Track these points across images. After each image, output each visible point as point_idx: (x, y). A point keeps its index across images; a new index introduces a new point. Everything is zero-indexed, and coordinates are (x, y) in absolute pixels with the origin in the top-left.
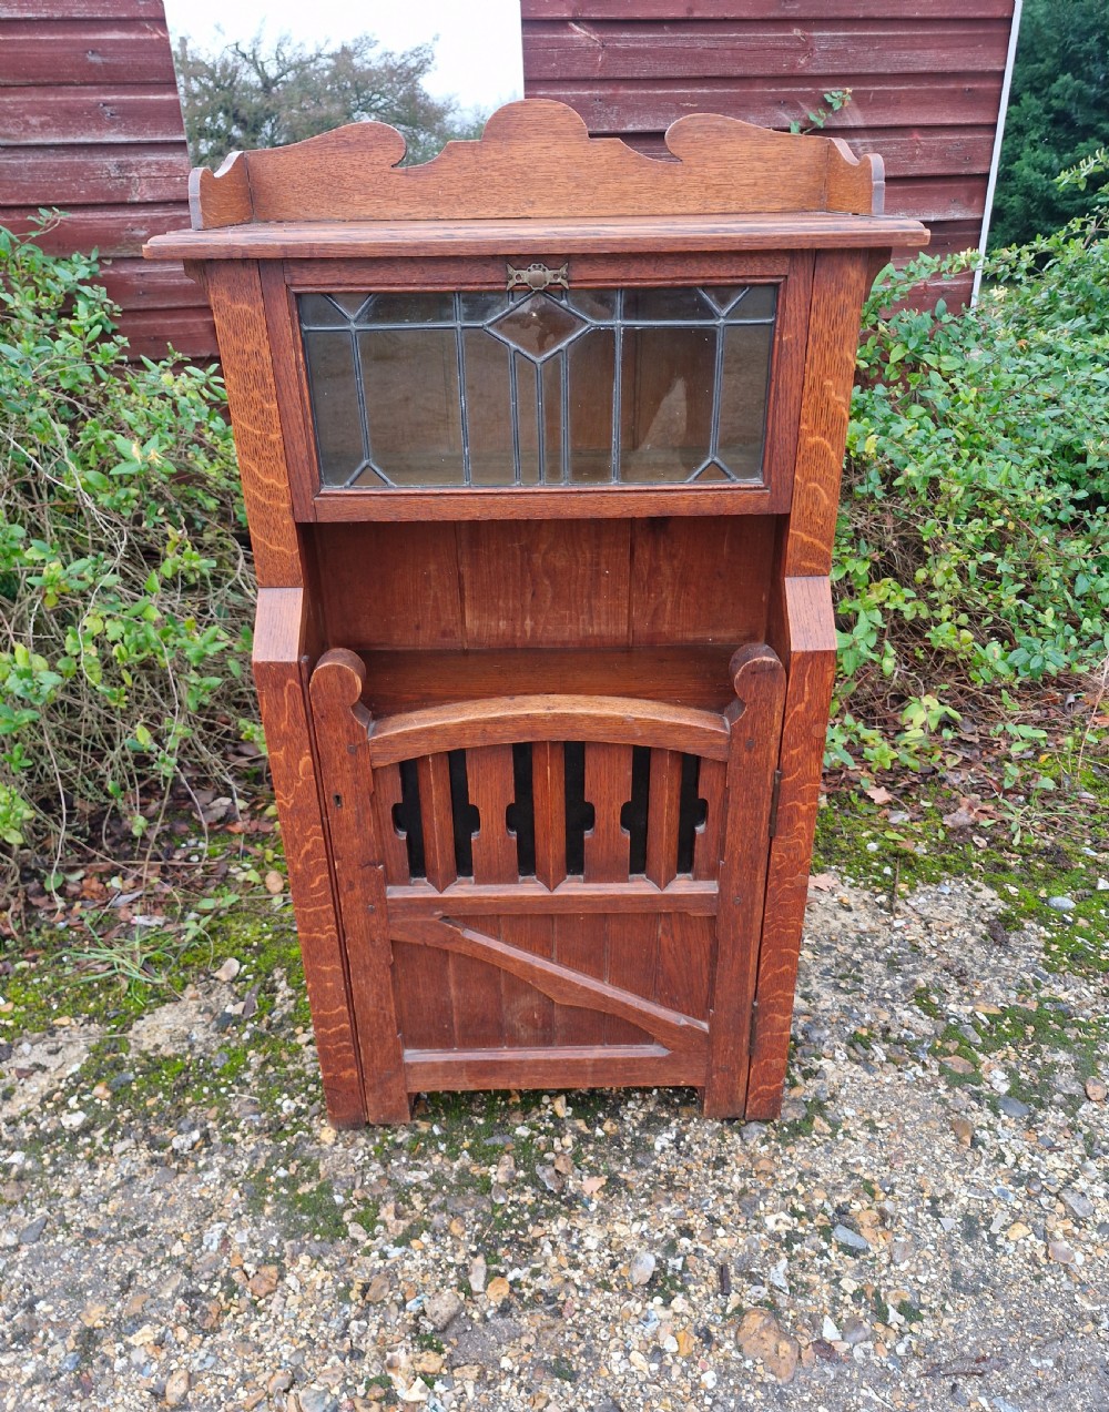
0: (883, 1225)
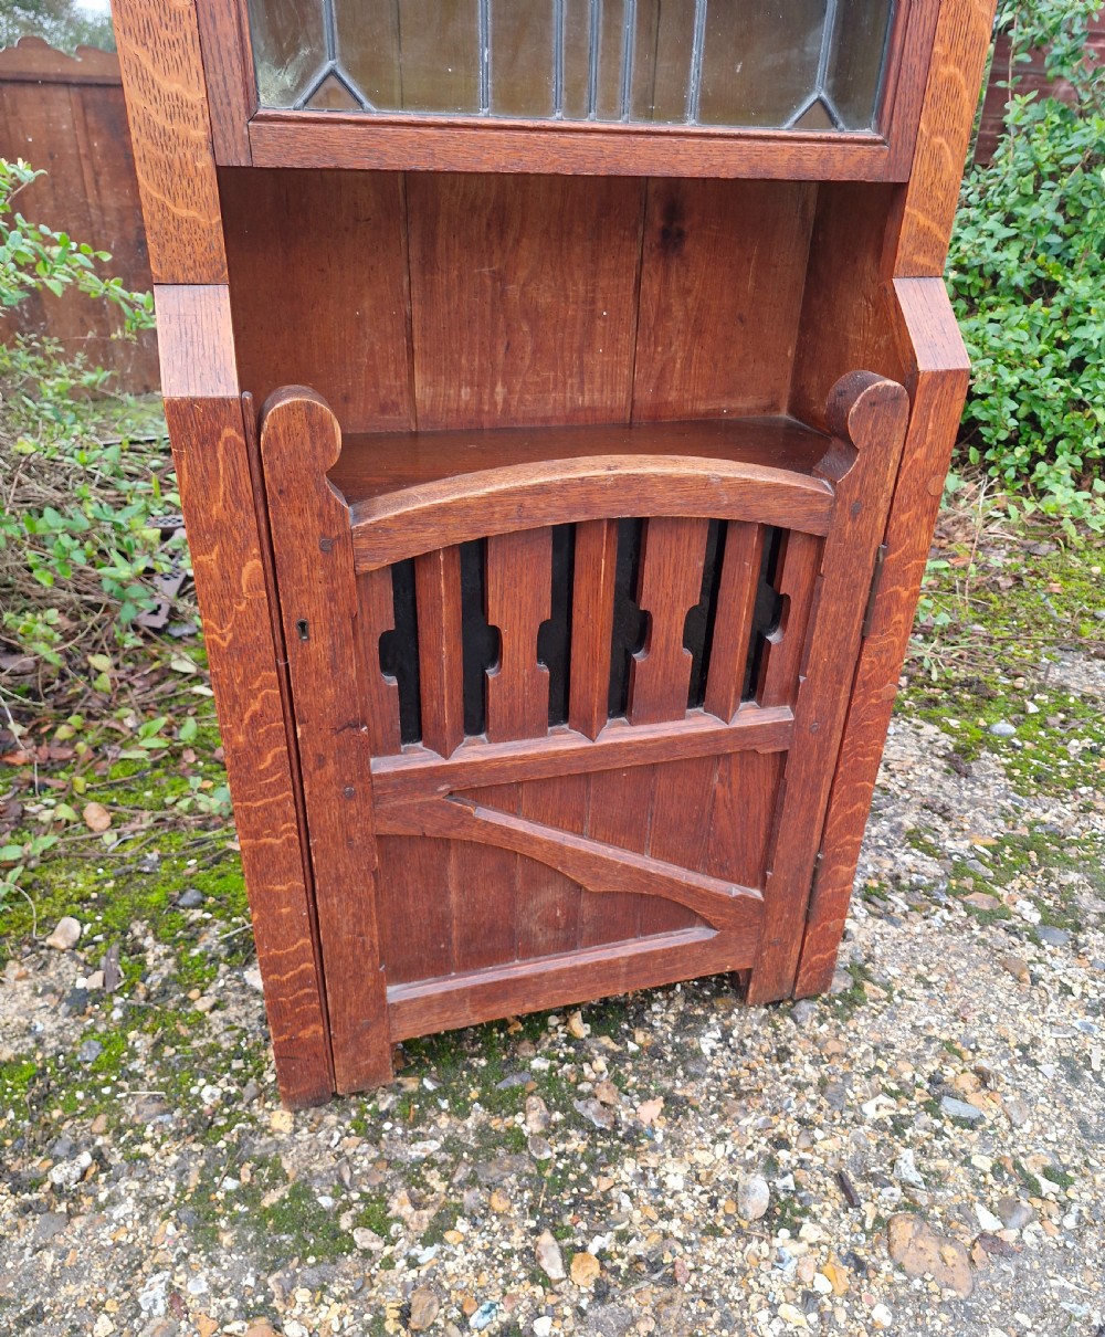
0: (985, 1086)
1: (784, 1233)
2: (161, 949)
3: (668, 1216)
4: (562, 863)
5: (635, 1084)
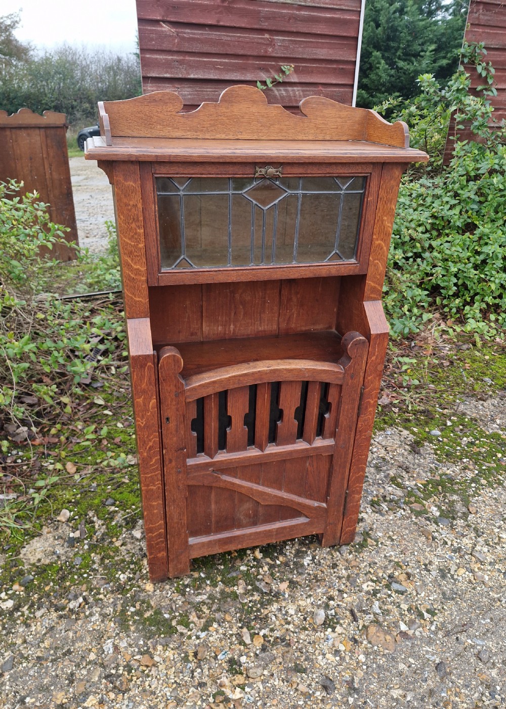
0: (409, 579)
1: (330, 630)
2: (100, 522)
3: (289, 623)
4: (252, 494)
5: (279, 576)
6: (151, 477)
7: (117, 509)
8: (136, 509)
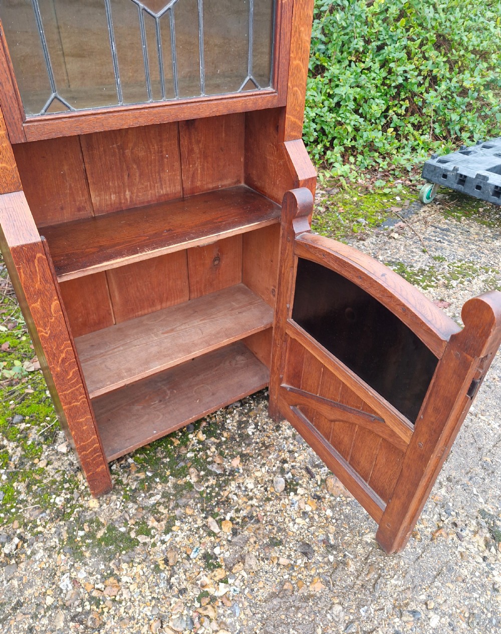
1: (292, 494)
2: (13, 445)
3: (251, 499)
5: (228, 453)
6: (72, 392)
7: (28, 425)
8: (52, 421)
